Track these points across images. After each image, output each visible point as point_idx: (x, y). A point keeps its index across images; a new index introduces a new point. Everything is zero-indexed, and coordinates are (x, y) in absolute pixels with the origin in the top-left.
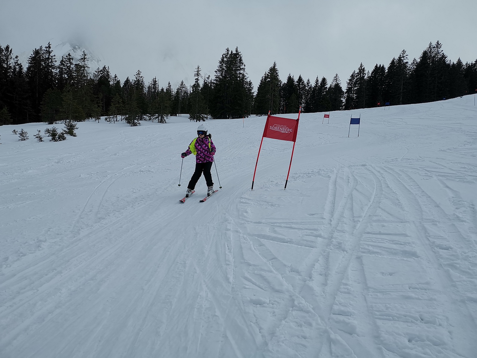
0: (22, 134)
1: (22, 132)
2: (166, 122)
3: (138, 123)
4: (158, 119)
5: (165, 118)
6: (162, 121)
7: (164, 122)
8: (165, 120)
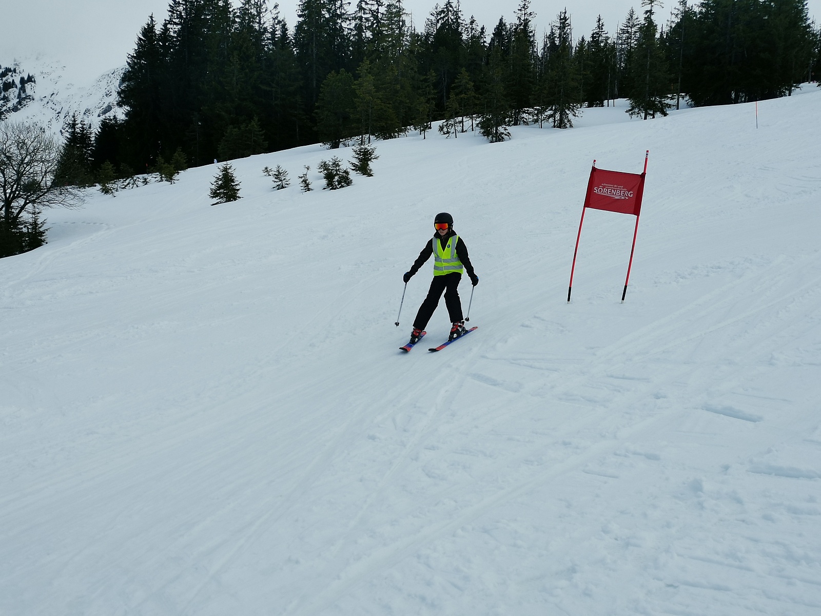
0: (278, 176)
1: (278, 171)
2: (571, 126)
3: (506, 135)
4: (554, 119)
5: (570, 116)
6: (561, 125)
7: (568, 125)
8: (569, 121)
